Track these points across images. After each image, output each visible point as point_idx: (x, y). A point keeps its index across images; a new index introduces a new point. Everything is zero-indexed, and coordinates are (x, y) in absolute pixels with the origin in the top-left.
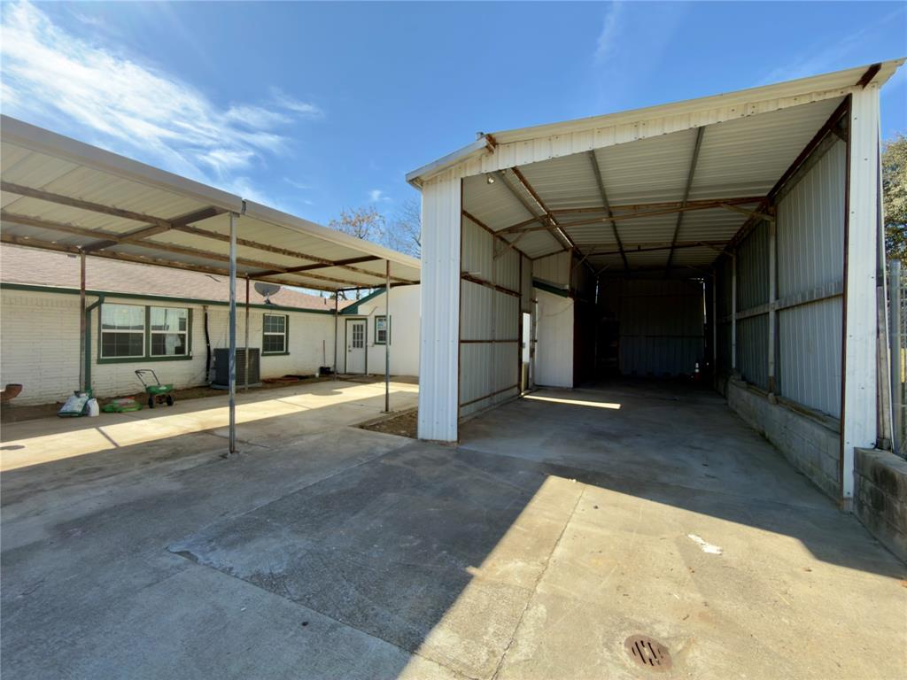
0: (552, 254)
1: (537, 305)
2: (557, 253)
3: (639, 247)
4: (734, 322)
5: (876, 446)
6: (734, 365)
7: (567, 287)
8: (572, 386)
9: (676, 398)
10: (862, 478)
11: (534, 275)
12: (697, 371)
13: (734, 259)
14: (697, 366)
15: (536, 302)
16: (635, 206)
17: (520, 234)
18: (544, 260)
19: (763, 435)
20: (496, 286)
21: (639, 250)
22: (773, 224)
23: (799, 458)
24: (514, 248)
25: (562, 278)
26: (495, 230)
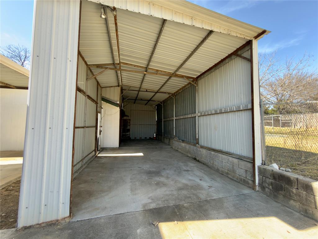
0: (112, 87)
1: (102, 109)
2: (114, 87)
3: (147, 90)
4: (174, 120)
5: (262, 164)
6: (174, 134)
7: (118, 102)
8: (118, 147)
9: (157, 147)
10: (264, 178)
11: (102, 95)
12: (155, 136)
13: (174, 99)
14: (155, 135)
15: (102, 108)
16: (157, 70)
17: (103, 70)
18: (108, 89)
19: (195, 159)
20: (88, 96)
21: (147, 91)
22: (197, 87)
23: (219, 168)
24: (95, 78)
25: (116, 98)
26: (88, 64)
